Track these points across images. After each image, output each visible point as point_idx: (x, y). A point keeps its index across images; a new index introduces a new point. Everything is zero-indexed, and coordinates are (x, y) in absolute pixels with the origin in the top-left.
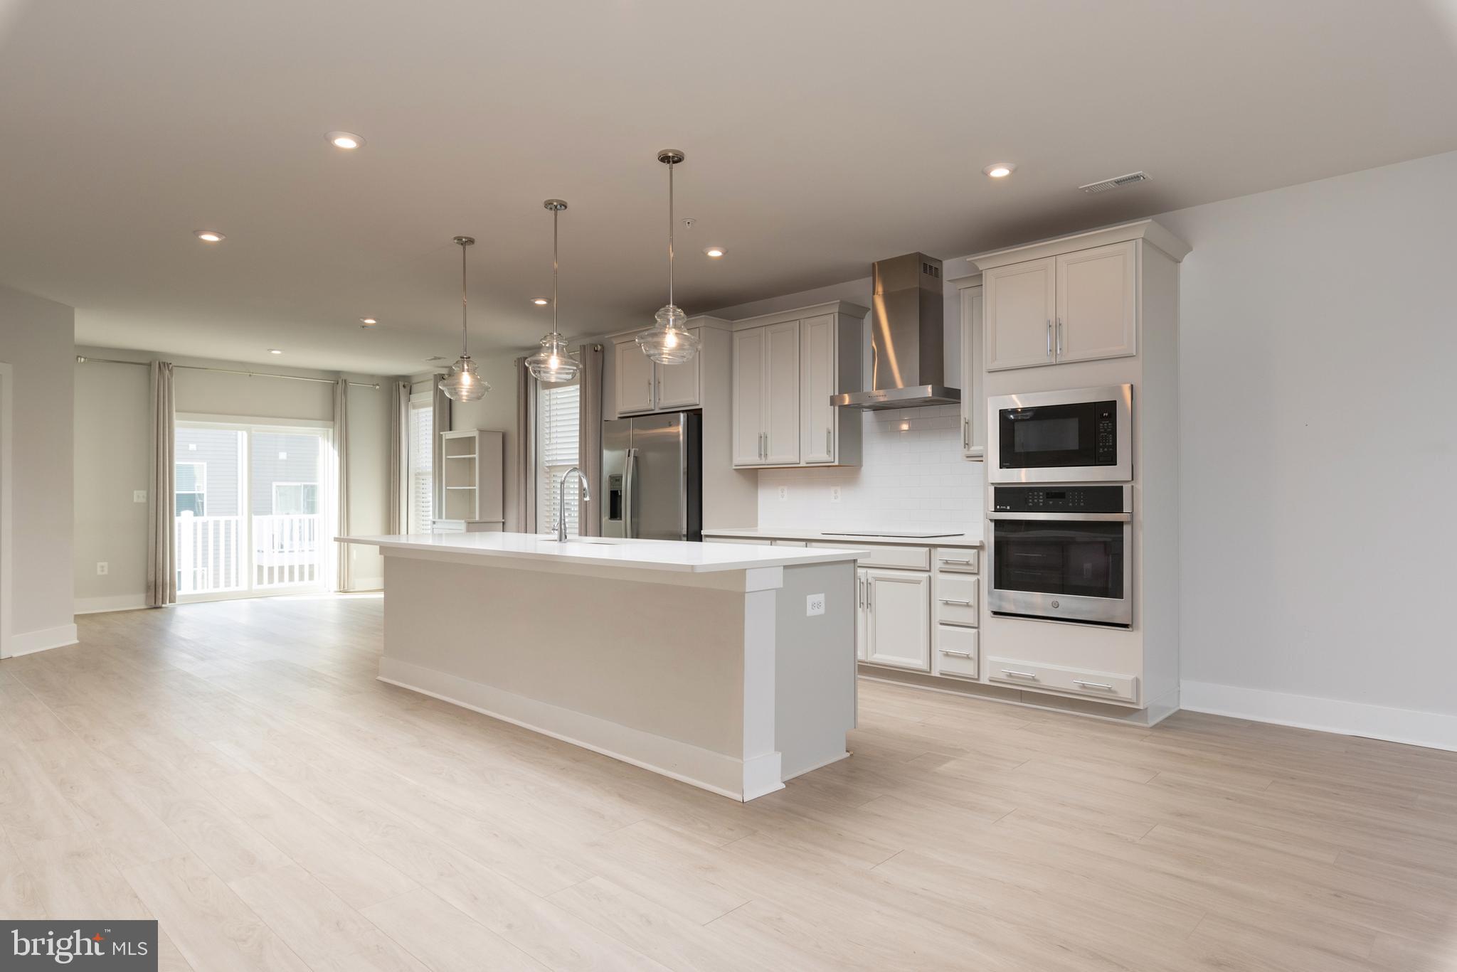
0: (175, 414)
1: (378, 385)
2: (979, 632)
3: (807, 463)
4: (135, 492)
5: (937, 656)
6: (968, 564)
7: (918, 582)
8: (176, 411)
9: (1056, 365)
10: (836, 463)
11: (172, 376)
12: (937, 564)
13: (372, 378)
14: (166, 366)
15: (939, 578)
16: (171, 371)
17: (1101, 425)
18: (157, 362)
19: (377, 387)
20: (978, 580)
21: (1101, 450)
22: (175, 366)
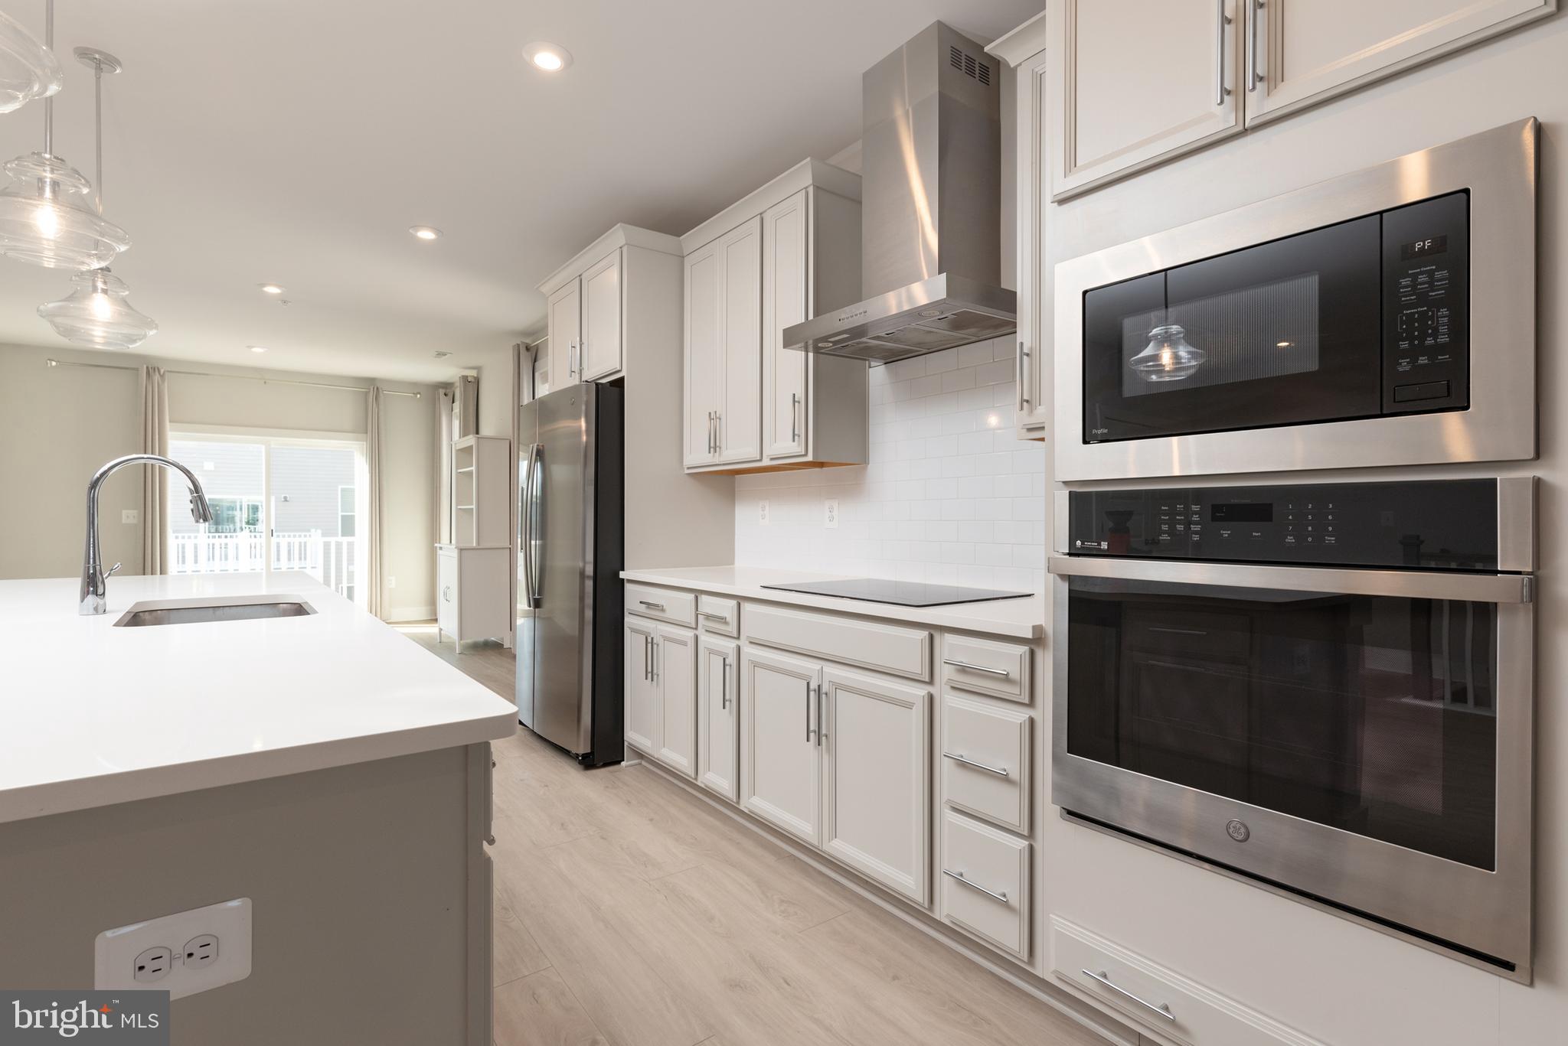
0: (168, 424)
1: (419, 393)
2: (1031, 849)
3: (772, 459)
4: (123, 511)
5: (945, 886)
6: (1006, 679)
7: (908, 705)
8: (170, 422)
9: (1245, 132)
10: (810, 458)
11: (163, 381)
12: (944, 673)
13: (415, 387)
14: (156, 370)
15: (950, 702)
16: (162, 376)
17: (1405, 282)
18: (145, 366)
19: (419, 396)
20: (1032, 721)
21: (1404, 365)
22: (168, 371)
